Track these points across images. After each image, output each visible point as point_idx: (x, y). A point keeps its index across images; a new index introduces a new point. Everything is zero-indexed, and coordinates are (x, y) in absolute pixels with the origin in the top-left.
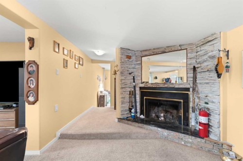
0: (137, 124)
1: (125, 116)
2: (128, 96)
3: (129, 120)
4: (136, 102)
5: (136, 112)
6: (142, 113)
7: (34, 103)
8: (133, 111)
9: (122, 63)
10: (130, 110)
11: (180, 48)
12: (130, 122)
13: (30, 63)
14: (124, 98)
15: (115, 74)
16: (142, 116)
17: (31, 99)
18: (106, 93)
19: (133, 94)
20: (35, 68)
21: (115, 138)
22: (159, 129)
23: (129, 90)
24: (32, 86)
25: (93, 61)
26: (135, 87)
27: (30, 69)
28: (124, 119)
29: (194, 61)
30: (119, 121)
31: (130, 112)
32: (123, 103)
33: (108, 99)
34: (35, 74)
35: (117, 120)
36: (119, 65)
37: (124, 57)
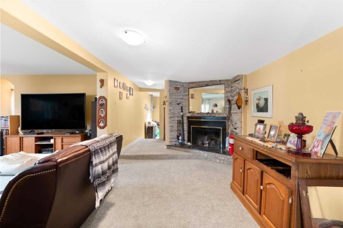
0: (184, 149)
1: (174, 143)
2: (176, 125)
3: (177, 146)
4: (183, 130)
5: (183, 140)
6: (189, 141)
7: (103, 128)
8: (180, 138)
9: (171, 94)
10: (178, 137)
11: (219, 83)
12: (177, 148)
13: (101, 97)
14: (172, 127)
15: (164, 104)
16: (189, 144)
17: (102, 124)
18: (155, 124)
19: (181, 123)
20: (104, 102)
21: (164, 159)
22: (201, 152)
23: (177, 119)
24: (102, 115)
25: (141, 90)
26: (182, 116)
27: (101, 102)
28: (172, 146)
29: (229, 94)
30: (168, 148)
31: (178, 139)
32: (171, 131)
33: (157, 131)
34: (104, 106)
35: (166, 147)
36: (168, 96)
37: (173, 89)
